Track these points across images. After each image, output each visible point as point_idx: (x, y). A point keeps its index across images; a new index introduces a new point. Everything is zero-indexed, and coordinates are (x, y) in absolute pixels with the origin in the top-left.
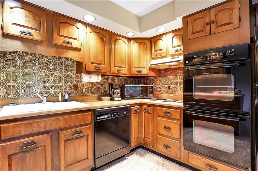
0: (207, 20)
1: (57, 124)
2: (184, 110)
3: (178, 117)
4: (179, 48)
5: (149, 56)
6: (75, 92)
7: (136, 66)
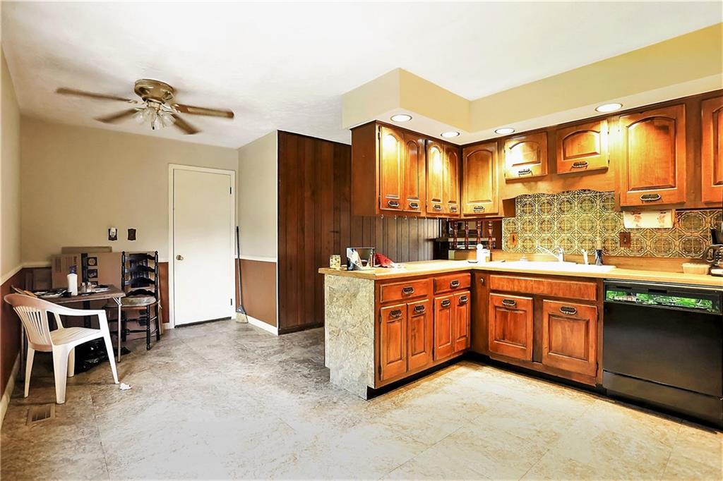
1: (539, 289)
6: (622, 248)
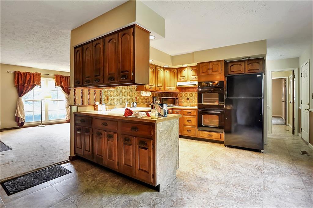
0: (209, 68)
2: (198, 111)
3: (195, 114)
4: (195, 77)
5: (176, 79)
7: (168, 86)
